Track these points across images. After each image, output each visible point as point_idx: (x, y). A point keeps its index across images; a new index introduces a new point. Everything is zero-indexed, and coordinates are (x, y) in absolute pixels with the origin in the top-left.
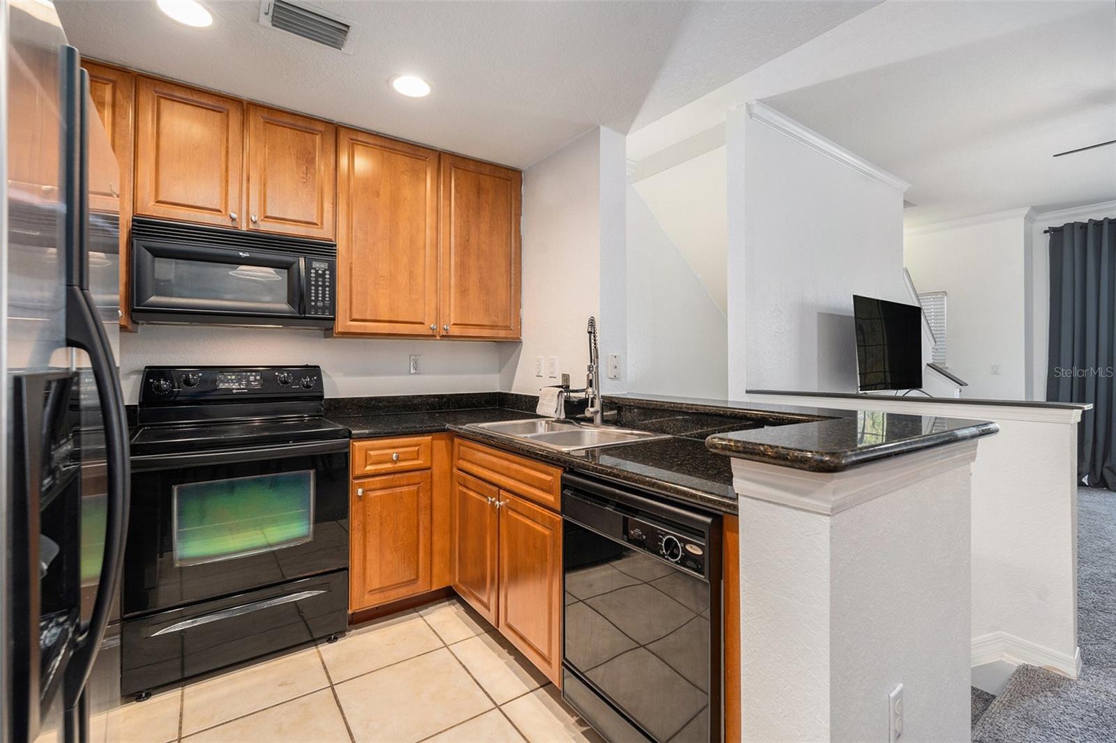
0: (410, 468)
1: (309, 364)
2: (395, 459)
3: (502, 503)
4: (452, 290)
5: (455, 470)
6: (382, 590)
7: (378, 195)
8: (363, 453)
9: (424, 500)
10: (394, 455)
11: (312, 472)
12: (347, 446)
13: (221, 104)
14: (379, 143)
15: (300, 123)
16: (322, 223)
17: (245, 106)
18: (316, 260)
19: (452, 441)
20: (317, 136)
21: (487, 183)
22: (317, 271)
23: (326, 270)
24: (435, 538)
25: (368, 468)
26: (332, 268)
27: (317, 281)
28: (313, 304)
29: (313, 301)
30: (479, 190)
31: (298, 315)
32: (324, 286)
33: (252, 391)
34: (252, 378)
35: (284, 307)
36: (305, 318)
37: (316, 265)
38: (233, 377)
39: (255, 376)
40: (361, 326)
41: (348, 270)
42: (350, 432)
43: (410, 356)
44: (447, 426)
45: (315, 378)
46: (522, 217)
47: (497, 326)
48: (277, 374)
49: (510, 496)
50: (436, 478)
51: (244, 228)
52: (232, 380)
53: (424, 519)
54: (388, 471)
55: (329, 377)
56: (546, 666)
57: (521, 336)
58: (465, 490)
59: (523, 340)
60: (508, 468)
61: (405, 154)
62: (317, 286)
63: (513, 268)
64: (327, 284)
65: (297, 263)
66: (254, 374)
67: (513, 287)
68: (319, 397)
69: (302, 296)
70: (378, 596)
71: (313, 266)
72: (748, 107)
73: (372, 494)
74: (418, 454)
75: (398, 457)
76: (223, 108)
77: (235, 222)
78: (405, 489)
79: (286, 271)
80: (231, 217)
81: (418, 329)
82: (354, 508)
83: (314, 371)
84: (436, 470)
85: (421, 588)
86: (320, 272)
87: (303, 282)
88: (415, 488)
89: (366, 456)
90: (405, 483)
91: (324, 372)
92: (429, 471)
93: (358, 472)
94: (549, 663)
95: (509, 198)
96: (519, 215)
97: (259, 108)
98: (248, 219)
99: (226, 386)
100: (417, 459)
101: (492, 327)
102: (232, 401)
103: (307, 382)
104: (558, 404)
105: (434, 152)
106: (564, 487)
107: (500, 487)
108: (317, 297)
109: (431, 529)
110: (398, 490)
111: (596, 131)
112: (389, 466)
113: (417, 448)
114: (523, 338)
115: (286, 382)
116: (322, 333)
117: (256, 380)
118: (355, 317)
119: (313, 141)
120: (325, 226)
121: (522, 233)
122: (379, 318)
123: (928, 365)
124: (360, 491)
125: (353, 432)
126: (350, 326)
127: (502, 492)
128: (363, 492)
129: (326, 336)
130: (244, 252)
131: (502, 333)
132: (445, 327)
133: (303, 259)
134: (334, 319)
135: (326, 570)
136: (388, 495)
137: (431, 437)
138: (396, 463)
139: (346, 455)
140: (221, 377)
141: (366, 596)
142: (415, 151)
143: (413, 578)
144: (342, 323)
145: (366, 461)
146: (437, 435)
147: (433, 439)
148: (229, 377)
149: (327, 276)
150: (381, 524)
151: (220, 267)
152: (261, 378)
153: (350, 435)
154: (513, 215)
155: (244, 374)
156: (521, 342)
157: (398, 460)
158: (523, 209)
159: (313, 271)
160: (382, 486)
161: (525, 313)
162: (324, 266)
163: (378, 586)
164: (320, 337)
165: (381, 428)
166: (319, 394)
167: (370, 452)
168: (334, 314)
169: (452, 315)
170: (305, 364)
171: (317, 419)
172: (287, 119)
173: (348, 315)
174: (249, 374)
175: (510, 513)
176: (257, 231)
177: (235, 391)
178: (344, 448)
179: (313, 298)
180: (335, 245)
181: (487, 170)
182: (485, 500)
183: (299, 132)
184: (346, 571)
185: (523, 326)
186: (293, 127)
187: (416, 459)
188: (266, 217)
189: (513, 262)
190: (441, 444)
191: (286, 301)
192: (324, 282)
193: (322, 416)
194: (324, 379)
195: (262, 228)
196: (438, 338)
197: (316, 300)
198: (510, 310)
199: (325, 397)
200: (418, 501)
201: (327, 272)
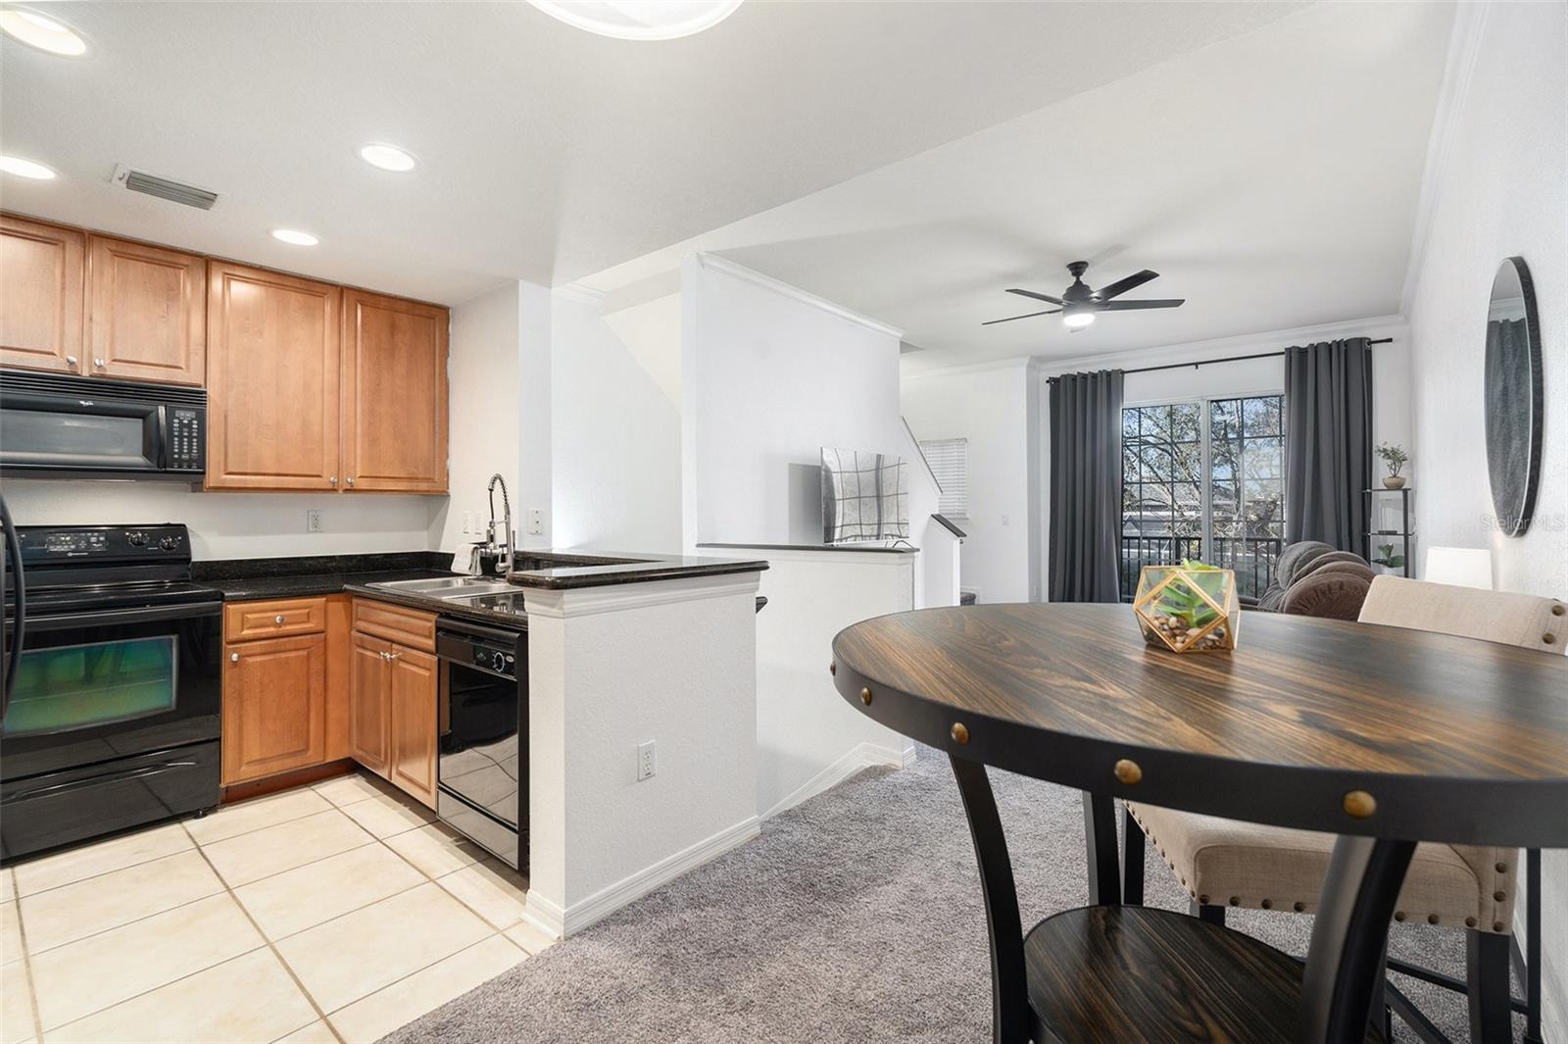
0: (297, 632)
1: (172, 522)
2: (278, 621)
3: (393, 656)
4: (359, 440)
5: (353, 633)
6: (261, 761)
7: (262, 334)
8: (240, 616)
9: (316, 665)
10: (278, 618)
11: (174, 638)
12: (220, 608)
13: (56, 236)
14: (262, 278)
15: (159, 255)
16: (188, 367)
17: (87, 236)
18: (180, 409)
19: (351, 602)
20: (182, 271)
21: (403, 320)
22: (181, 421)
23: (193, 419)
24: (330, 706)
25: (245, 632)
26: (201, 417)
27: (181, 432)
28: (176, 456)
29: (176, 453)
30: (393, 328)
31: (157, 469)
32: (190, 438)
33: (93, 554)
34: (93, 539)
35: (138, 459)
36: (166, 472)
37: (180, 414)
38: (68, 539)
39: (98, 537)
40: (239, 480)
41: (222, 418)
42: (223, 595)
43: (308, 512)
44: (346, 586)
45: (180, 538)
46: (449, 359)
47: (417, 479)
48: (127, 534)
49: (400, 647)
50: (331, 641)
51: (85, 373)
52: (66, 541)
53: (316, 684)
54: (270, 635)
55: (198, 536)
56: (426, 795)
57: (448, 488)
58: (362, 651)
59: (451, 494)
60: (399, 622)
61: (296, 290)
62: (181, 437)
63: (437, 415)
64: (195, 434)
65: (154, 413)
66: (96, 534)
67: (437, 435)
68: (185, 559)
69: (161, 448)
70: (258, 767)
71: (177, 415)
72: (699, 257)
73: (250, 660)
74: (308, 617)
75: (282, 620)
76: (58, 240)
77: (73, 366)
78: (292, 654)
79: (141, 420)
80: (68, 361)
81: (314, 482)
82: (227, 676)
83: (180, 530)
84: (331, 633)
85: (313, 758)
86: (186, 422)
87: (163, 431)
88: (305, 653)
89: (243, 619)
90: (292, 647)
91: (192, 531)
92: (323, 635)
93: (232, 636)
94: (429, 792)
95: (432, 337)
96: (445, 354)
97: (105, 240)
98: (91, 364)
99: (59, 548)
100: (308, 621)
101: (410, 479)
102: (66, 566)
103: (168, 543)
104: (472, 560)
105: (334, 288)
106: (438, 629)
107: (393, 641)
108: (180, 449)
109: (325, 697)
110: (283, 655)
111: (513, 286)
112: (272, 630)
113: (307, 611)
114: (452, 491)
115: (140, 544)
116: (189, 486)
117: (98, 542)
118: (229, 470)
119: (176, 276)
120: (192, 370)
121: (449, 376)
122: (263, 471)
123: (932, 516)
124: (235, 657)
125: (226, 594)
126: (225, 479)
127: (394, 646)
128: (239, 657)
129: (194, 491)
130: (86, 401)
131: (423, 486)
132: (349, 480)
133: (163, 408)
134: (204, 473)
135: (193, 741)
136: (271, 660)
137: (324, 599)
138: (280, 627)
139: (219, 619)
140: (53, 538)
141: (243, 768)
142: (310, 287)
143: (301, 748)
144: (214, 475)
145: (243, 625)
146: (330, 596)
147: (327, 601)
148: (63, 538)
149: (195, 426)
150: (262, 691)
151: (54, 416)
152: (106, 539)
153: (222, 598)
154: (437, 357)
155: (83, 534)
156: (449, 496)
157: (283, 623)
158: (450, 351)
159: (176, 421)
160: (263, 651)
161: (454, 464)
162: (190, 415)
163: (259, 757)
164: (186, 490)
165: (261, 591)
166: (184, 556)
167: (249, 616)
168: (204, 467)
169: (358, 465)
170: (166, 522)
171: (180, 582)
172: (140, 251)
173: (222, 468)
174: (89, 534)
175: (401, 664)
176: (103, 376)
177: (70, 554)
178: (215, 611)
179: (176, 450)
180: (205, 392)
181: (403, 306)
182: (378, 657)
183: (157, 267)
184: (217, 743)
185: (451, 477)
186: (150, 261)
187: (304, 622)
188: (114, 360)
189: (437, 409)
190: (337, 607)
191: (141, 454)
192: (190, 432)
193: (189, 581)
194: (192, 540)
195: (108, 373)
196: (341, 492)
197: (181, 452)
198: (434, 461)
199: (193, 560)
200: (308, 667)
201: (195, 422)
